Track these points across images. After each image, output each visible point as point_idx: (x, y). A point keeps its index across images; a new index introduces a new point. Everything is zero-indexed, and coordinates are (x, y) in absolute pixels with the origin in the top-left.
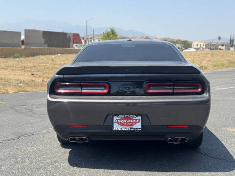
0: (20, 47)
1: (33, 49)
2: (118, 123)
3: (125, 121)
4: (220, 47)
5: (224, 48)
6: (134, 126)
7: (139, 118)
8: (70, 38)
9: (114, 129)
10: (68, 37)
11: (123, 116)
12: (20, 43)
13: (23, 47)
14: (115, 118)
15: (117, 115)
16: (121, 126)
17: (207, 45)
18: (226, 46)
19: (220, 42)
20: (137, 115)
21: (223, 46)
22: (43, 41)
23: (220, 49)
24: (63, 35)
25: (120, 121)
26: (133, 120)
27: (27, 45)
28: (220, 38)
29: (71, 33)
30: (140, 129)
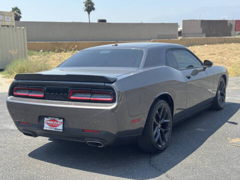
0: (177, 38)
1: (190, 39)
2: (48, 124)
3: (52, 122)
6: (58, 128)
7: (61, 121)
8: (231, 25)
9: (44, 129)
10: (229, 24)
11: (51, 118)
12: (177, 34)
13: (180, 38)
14: (46, 119)
15: (47, 117)
16: (49, 127)
20: (60, 118)
22: (200, 30)
24: (224, 22)
25: (48, 122)
26: (57, 122)
27: (185, 35)
29: (233, 21)
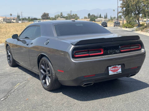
2: (111, 71)
3: (114, 69)
4: (12, 21)
5: (15, 21)
6: (118, 71)
7: (120, 66)
9: (110, 74)
11: (113, 66)
14: (109, 68)
15: (110, 66)
16: (112, 72)
17: (4, 20)
18: (16, 20)
19: (12, 17)
20: (119, 65)
21: (14, 20)
23: (13, 22)
25: (112, 69)
26: (117, 67)
28: (11, 15)
30: (121, 72)
